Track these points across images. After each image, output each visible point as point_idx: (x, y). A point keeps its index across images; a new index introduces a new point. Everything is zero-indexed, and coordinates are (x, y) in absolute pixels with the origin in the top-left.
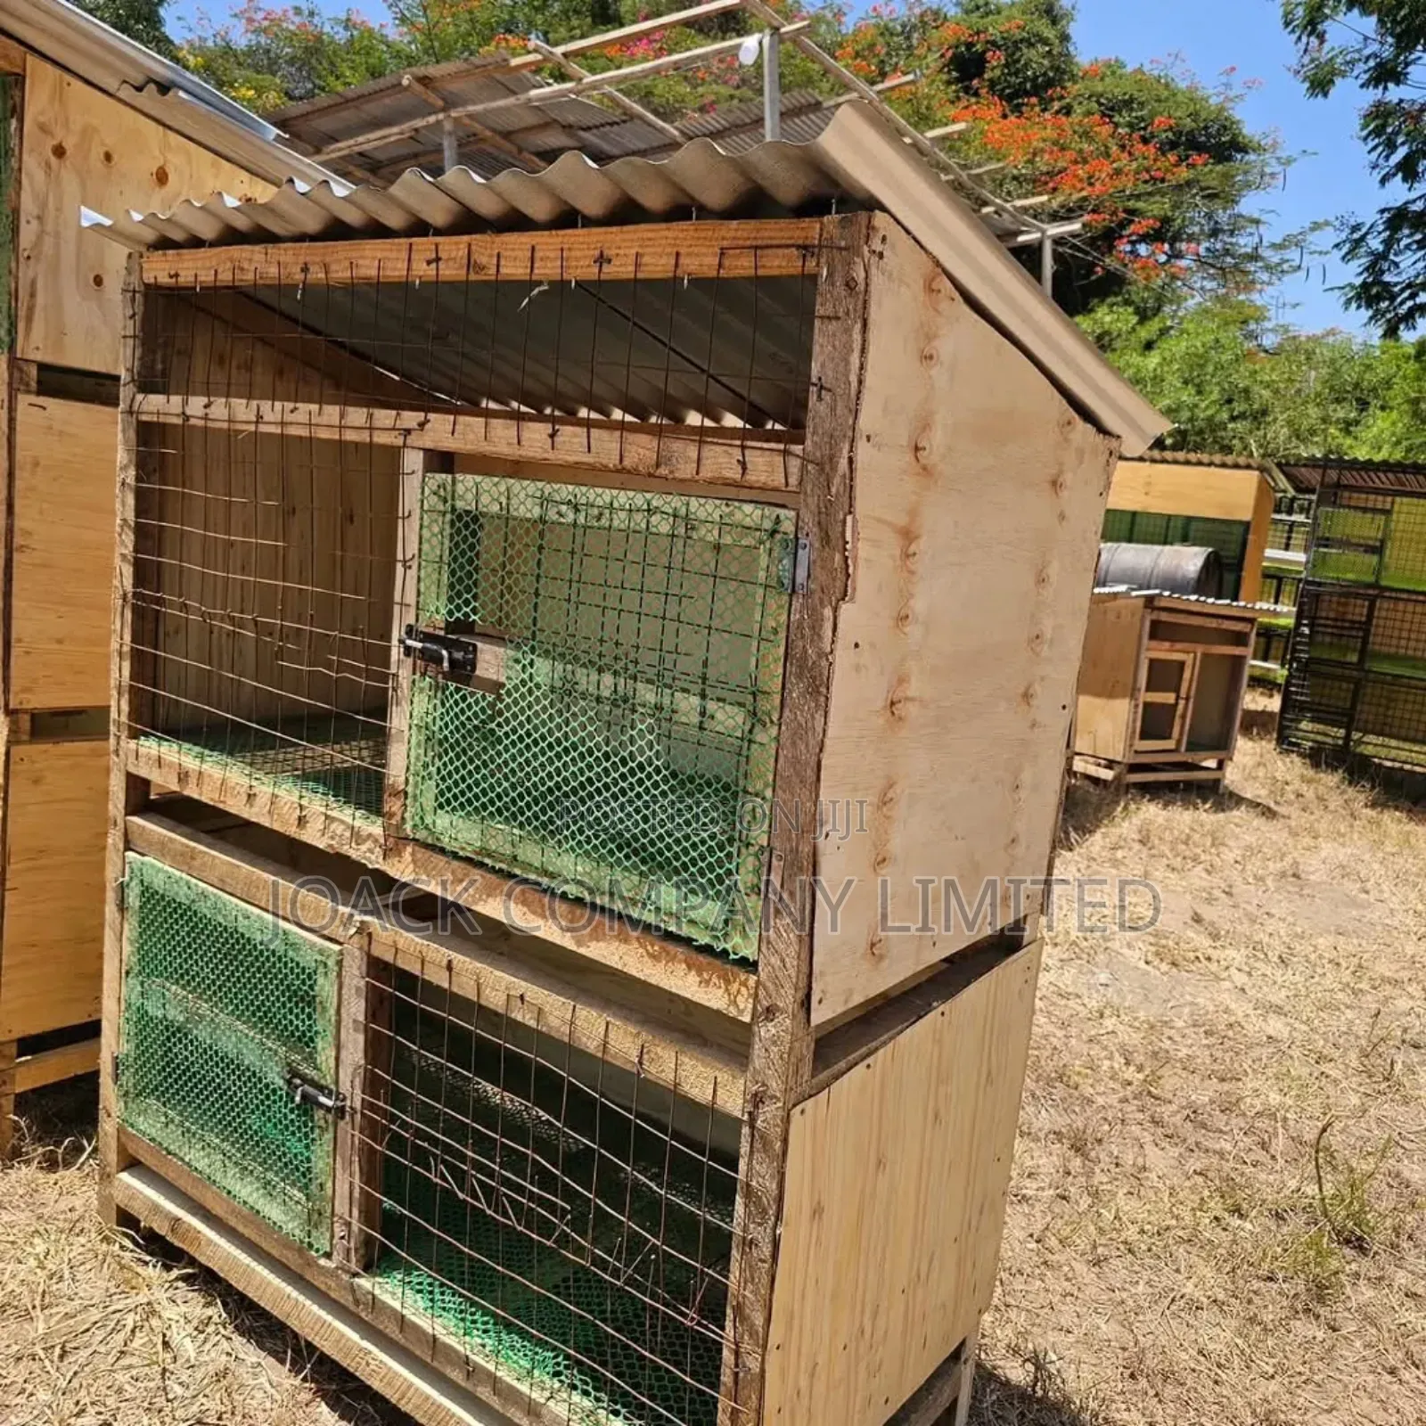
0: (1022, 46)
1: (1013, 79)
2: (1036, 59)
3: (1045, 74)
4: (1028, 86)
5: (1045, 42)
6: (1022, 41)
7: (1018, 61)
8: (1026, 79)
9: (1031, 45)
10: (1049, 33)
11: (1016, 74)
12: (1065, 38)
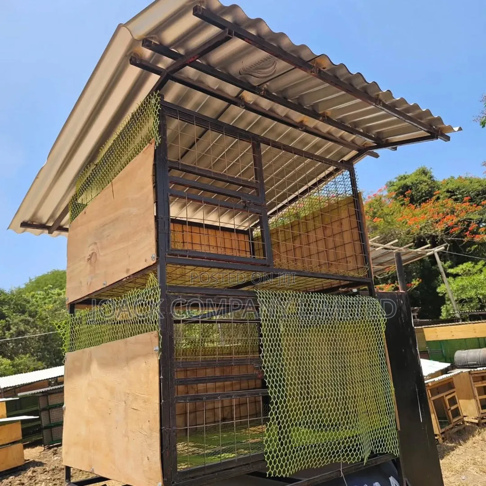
0: (418, 185)
1: (419, 194)
2: (424, 187)
3: (428, 190)
4: (424, 194)
5: (425, 182)
6: (418, 183)
7: (419, 189)
8: (422, 193)
9: (421, 184)
10: (425, 179)
11: (419, 192)
12: (431, 177)
